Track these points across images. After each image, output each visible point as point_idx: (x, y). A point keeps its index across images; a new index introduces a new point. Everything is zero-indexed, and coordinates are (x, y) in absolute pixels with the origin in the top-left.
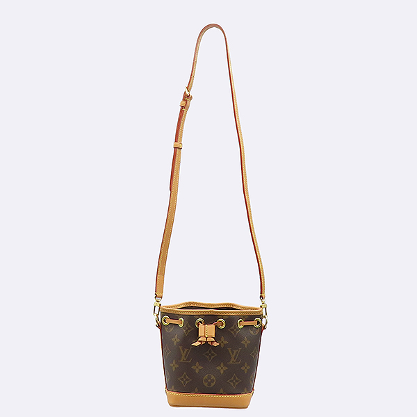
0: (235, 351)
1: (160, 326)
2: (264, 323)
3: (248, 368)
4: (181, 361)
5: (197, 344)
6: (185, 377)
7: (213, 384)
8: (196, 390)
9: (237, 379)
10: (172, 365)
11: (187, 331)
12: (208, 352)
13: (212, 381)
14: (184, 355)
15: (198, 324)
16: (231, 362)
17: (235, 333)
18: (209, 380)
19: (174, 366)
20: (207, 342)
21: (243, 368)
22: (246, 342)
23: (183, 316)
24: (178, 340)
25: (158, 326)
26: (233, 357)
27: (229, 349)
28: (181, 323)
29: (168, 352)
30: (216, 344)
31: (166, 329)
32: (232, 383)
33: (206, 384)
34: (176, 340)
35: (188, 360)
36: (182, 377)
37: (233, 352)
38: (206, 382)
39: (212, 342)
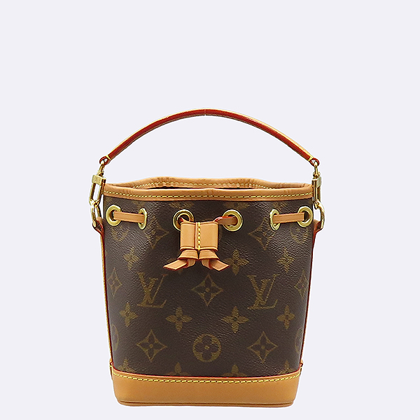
0: (265, 282)
1: (102, 227)
2: (317, 218)
3: (292, 316)
4: (143, 304)
5: (176, 265)
6: (151, 340)
7: (215, 356)
8: (178, 368)
9: (268, 341)
10: (123, 313)
11: (154, 237)
12: (203, 284)
13: (214, 348)
14: (147, 291)
15: (180, 222)
16: (255, 307)
17: (264, 240)
18: (207, 347)
19: (128, 314)
20: (198, 262)
21: (281, 318)
22: (286, 260)
23: (146, 204)
24: (136, 259)
25: (97, 227)
26: (259, 294)
27: (252, 278)
28: (141, 218)
29: (117, 284)
30: (220, 266)
31: (114, 234)
32: (258, 353)
33: (199, 356)
34: (132, 257)
35: (158, 302)
36: (146, 340)
37: (259, 284)
38: (198, 351)
39: (211, 260)
